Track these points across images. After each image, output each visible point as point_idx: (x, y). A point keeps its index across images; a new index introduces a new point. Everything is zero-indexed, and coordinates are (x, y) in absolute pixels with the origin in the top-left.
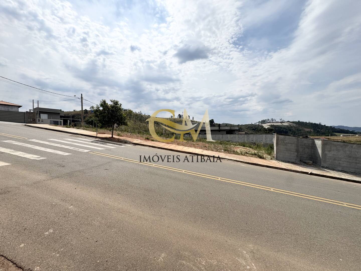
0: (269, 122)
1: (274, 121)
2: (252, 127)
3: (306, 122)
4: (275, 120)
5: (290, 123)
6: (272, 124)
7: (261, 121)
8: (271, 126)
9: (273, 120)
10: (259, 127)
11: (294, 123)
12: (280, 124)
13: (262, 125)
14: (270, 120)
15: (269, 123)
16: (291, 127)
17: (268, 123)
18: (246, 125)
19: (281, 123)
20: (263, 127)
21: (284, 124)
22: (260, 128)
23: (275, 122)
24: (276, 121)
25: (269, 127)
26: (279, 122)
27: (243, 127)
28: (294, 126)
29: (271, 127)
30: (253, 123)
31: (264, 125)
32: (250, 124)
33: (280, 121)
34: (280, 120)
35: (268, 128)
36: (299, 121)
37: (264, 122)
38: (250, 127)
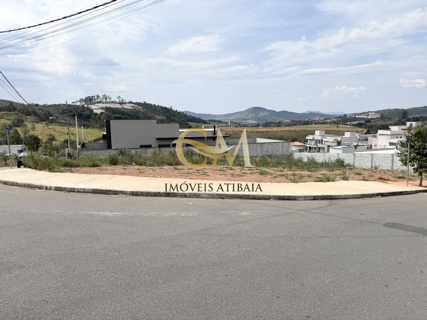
0: (99, 100)
1: (108, 100)
2: (71, 112)
3: (155, 105)
4: (110, 99)
5: (134, 105)
6: (108, 105)
7: (84, 98)
8: (107, 109)
9: (106, 98)
10: (84, 111)
11: (140, 106)
12: (118, 106)
13: (90, 106)
14: (101, 97)
15: (100, 102)
16: (137, 112)
17: (98, 102)
18: (55, 105)
19: (121, 103)
20: (92, 111)
21: (125, 106)
22: (88, 112)
23: (110, 102)
24: (112, 100)
25: (103, 111)
26: (116, 103)
27: (51, 110)
28: (140, 111)
29: (107, 111)
30: (70, 103)
31: (93, 107)
32: (64, 105)
33: (118, 101)
34: (118, 98)
35: (102, 113)
36: (145, 103)
37: (90, 100)
38: (67, 110)
